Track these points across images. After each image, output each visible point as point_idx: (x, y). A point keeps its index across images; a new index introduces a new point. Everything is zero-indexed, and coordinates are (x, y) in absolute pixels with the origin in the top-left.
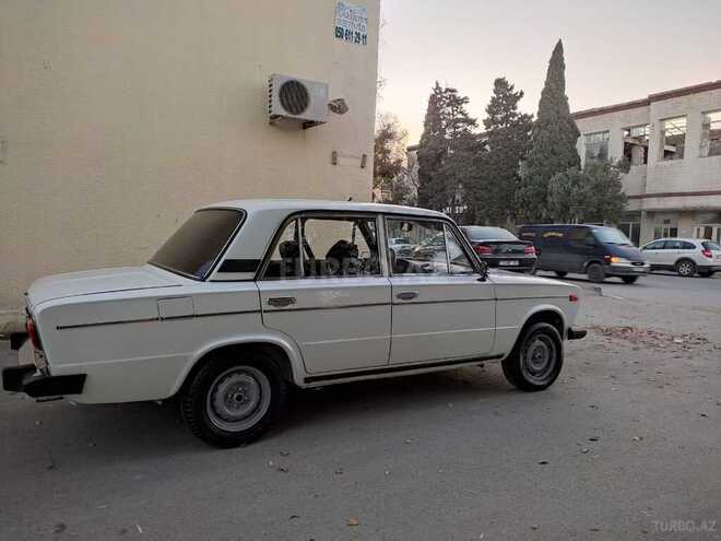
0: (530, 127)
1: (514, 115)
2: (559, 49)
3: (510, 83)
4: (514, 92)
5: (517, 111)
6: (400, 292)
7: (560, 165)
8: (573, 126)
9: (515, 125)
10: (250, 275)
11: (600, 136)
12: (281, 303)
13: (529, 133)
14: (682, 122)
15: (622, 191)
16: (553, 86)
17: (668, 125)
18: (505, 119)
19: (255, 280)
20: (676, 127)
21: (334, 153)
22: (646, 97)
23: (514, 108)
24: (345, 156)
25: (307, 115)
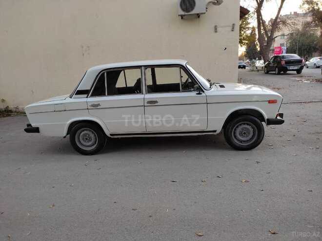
6: (148, 100)
10: (86, 95)
12: (96, 106)
19: (87, 97)
21: (216, 26)
24: (222, 27)
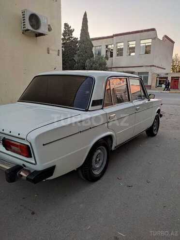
0: (77, 42)
1: (72, 37)
2: (85, 15)
3: (70, 25)
4: (71, 29)
5: (73, 36)
7: (88, 57)
8: (91, 43)
9: (72, 41)
11: (99, 47)
13: (77, 45)
14: (122, 44)
15: (107, 66)
16: (84, 28)
17: (119, 44)
18: (69, 39)
20: (121, 45)
21: (48, 48)
22: (112, 35)
23: (72, 35)
24: (52, 50)
25: (40, 31)
